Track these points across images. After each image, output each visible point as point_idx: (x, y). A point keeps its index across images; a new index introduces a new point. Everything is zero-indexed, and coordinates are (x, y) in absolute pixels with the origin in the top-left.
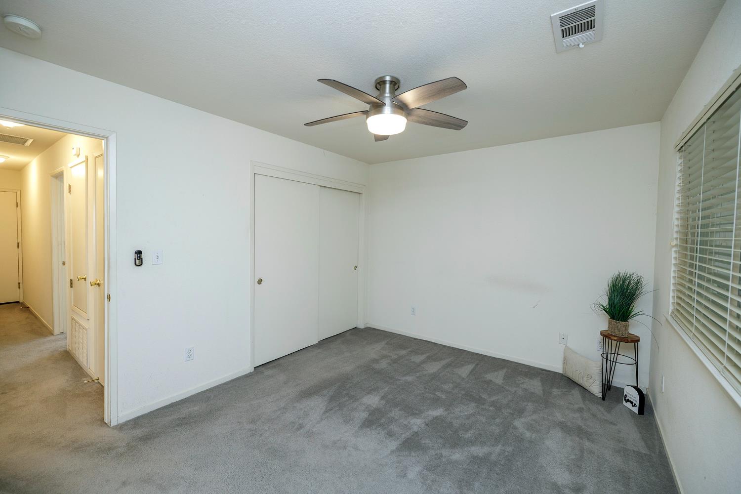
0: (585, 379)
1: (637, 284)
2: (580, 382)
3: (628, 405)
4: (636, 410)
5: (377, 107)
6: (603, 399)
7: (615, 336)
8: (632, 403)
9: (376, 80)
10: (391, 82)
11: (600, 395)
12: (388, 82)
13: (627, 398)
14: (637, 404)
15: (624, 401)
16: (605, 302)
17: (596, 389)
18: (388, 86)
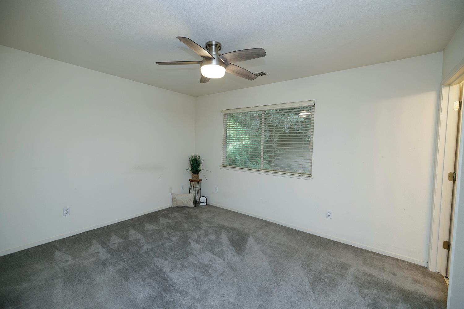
5: (208, 60)
9: (207, 43)
10: (216, 45)
12: (214, 45)
18: (214, 47)
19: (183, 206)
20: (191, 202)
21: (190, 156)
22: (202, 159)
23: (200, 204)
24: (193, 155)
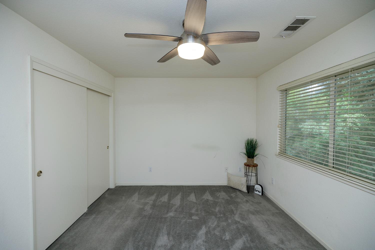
0: (240, 186)
1: (256, 142)
2: (237, 188)
3: (257, 193)
4: (260, 194)
6: (248, 193)
7: (251, 165)
8: (259, 191)
11: (246, 191)
13: (256, 190)
14: (261, 191)
15: (255, 191)
16: (245, 151)
17: (245, 190)
19: (235, 188)
20: (243, 186)
21: (246, 139)
22: (259, 143)
23: (255, 192)
24: (249, 138)
